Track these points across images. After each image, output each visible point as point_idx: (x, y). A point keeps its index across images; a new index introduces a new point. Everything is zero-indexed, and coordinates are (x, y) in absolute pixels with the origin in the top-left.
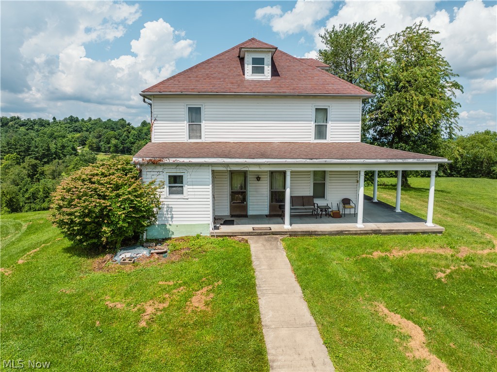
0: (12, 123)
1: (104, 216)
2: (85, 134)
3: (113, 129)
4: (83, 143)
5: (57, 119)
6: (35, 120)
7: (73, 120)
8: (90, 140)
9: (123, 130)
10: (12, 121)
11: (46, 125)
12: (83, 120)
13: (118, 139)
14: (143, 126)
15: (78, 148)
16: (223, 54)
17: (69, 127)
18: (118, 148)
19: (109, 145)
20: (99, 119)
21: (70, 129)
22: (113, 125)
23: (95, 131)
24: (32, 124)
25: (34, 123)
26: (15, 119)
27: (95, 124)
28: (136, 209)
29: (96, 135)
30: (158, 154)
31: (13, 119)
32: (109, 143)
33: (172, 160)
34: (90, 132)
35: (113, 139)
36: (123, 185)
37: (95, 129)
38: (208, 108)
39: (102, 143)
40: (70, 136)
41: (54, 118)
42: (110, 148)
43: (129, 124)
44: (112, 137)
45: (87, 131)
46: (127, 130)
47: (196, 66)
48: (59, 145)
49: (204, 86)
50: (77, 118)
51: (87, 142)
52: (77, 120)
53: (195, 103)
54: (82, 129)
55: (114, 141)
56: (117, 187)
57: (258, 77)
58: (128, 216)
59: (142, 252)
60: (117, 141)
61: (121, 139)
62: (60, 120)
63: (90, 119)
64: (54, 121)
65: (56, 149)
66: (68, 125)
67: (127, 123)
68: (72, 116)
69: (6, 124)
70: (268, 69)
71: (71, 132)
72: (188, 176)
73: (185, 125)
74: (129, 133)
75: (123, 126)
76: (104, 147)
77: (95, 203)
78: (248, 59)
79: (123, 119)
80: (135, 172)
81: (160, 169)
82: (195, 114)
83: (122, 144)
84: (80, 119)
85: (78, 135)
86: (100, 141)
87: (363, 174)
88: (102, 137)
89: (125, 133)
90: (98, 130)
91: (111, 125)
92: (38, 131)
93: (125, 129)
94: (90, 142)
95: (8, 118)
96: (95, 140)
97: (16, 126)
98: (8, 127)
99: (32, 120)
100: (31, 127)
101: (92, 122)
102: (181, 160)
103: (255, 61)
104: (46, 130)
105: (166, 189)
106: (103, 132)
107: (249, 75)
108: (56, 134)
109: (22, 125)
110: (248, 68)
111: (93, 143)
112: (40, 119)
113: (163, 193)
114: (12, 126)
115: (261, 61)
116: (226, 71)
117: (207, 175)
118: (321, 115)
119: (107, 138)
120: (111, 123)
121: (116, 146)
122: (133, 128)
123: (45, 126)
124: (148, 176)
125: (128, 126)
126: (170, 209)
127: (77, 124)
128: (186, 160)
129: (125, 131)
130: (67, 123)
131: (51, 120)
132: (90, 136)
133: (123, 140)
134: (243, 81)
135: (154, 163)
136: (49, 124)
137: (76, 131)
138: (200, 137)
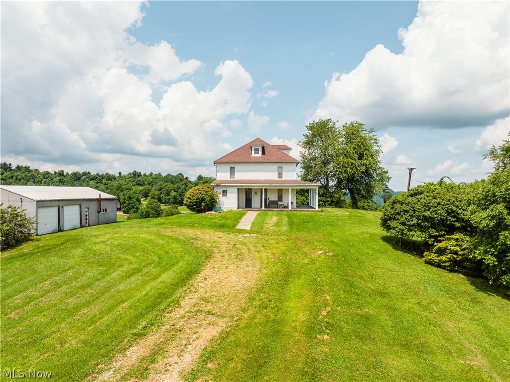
0: (84, 177)
1: (203, 199)
2: (148, 187)
3: (173, 183)
4: (146, 195)
5: (122, 174)
6: (102, 175)
7: (136, 175)
8: (152, 193)
9: (181, 183)
10: (84, 175)
11: (113, 179)
12: (145, 175)
13: (177, 192)
14: (199, 180)
15: (142, 199)
16: (244, 146)
17: (133, 181)
18: (177, 199)
19: (169, 197)
20: (160, 173)
21: (134, 183)
22: (173, 179)
23: (157, 185)
24: (101, 178)
25: (102, 177)
26: (86, 174)
27: (156, 178)
28: (212, 199)
29: (157, 188)
30: (219, 183)
31: (85, 174)
32: (168, 195)
33: (223, 185)
34: (152, 186)
35: (173, 191)
36: (208, 191)
37: (156, 183)
38: (237, 167)
39: (162, 195)
40: (134, 188)
41: (120, 173)
42: (169, 199)
43: (187, 178)
44: (171, 190)
45: (149, 184)
46: (185, 184)
47: (234, 151)
48: (127, 196)
49: (236, 159)
50: (140, 173)
51: (149, 195)
52: (140, 175)
53: (232, 165)
54: (144, 183)
55: (173, 194)
56: (206, 192)
57: (257, 155)
58: (210, 200)
59: (213, 212)
60: (176, 193)
61: (179, 191)
62: (124, 175)
63: (151, 174)
64: (120, 176)
65: (124, 199)
66: (132, 179)
67: (185, 177)
68: (135, 171)
69: (80, 178)
70: (260, 152)
71: (134, 186)
72: (229, 190)
73: (229, 173)
74: (187, 186)
75: (181, 180)
76: (165, 198)
77: (200, 196)
78: (253, 149)
79: (181, 174)
80: (211, 188)
81: (219, 188)
82: (232, 170)
83: (180, 196)
84: (142, 174)
85: (141, 188)
86: (161, 193)
87: (290, 190)
88: (163, 190)
89: (183, 187)
90: (159, 183)
91: (170, 179)
92: (105, 184)
93: (184, 182)
94: (152, 194)
95: (81, 173)
96: (157, 193)
97: (87, 180)
98: (82, 181)
99: (100, 174)
100: (100, 181)
101: (153, 176)
102: (227, 185)
103: (255, 149)
104: (112, 183)
105: (221, 195)
106: (164, 186)
107: (253, 155)
108: (123, 187)
109: (92, 179)
110: (253, 152)
111: (155, 195)
112: (107, 174)
113: (220, 196)
114: (84, 180)
115: (258, 150)
116: (245, 153)
117: (235, 190)
118: (280, 169)
119: (167, 191)
120: (170, 177)
121: (175, 198)
122: (190, 182)
123: (111, 180)
124: (216, 190)
125: (186, 180)
126: (223, 202)
127: (140, 178)
128: (228, 185)
129: (183, 184)
130: (131, 177)
131: (117, 175)
132: (153, 188)
133: (181, 192)
134: (250, 157)
135: (218, 186)
136: (115, 178)
137: (139, 184)
138: (234, 178)
